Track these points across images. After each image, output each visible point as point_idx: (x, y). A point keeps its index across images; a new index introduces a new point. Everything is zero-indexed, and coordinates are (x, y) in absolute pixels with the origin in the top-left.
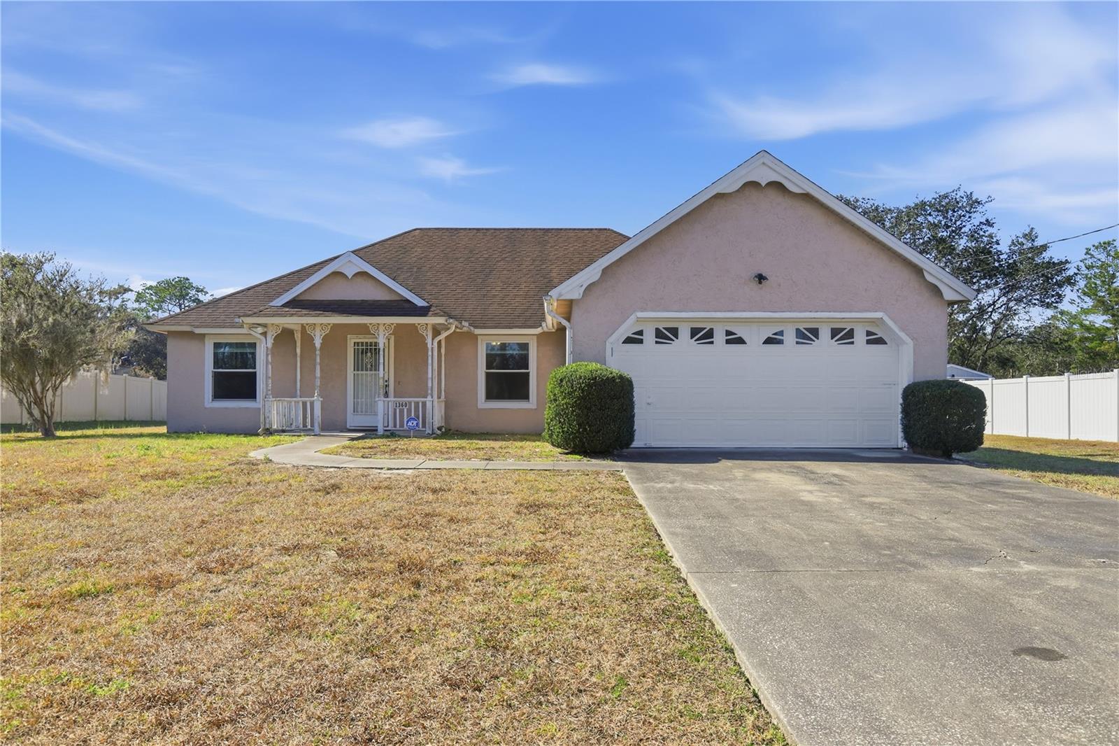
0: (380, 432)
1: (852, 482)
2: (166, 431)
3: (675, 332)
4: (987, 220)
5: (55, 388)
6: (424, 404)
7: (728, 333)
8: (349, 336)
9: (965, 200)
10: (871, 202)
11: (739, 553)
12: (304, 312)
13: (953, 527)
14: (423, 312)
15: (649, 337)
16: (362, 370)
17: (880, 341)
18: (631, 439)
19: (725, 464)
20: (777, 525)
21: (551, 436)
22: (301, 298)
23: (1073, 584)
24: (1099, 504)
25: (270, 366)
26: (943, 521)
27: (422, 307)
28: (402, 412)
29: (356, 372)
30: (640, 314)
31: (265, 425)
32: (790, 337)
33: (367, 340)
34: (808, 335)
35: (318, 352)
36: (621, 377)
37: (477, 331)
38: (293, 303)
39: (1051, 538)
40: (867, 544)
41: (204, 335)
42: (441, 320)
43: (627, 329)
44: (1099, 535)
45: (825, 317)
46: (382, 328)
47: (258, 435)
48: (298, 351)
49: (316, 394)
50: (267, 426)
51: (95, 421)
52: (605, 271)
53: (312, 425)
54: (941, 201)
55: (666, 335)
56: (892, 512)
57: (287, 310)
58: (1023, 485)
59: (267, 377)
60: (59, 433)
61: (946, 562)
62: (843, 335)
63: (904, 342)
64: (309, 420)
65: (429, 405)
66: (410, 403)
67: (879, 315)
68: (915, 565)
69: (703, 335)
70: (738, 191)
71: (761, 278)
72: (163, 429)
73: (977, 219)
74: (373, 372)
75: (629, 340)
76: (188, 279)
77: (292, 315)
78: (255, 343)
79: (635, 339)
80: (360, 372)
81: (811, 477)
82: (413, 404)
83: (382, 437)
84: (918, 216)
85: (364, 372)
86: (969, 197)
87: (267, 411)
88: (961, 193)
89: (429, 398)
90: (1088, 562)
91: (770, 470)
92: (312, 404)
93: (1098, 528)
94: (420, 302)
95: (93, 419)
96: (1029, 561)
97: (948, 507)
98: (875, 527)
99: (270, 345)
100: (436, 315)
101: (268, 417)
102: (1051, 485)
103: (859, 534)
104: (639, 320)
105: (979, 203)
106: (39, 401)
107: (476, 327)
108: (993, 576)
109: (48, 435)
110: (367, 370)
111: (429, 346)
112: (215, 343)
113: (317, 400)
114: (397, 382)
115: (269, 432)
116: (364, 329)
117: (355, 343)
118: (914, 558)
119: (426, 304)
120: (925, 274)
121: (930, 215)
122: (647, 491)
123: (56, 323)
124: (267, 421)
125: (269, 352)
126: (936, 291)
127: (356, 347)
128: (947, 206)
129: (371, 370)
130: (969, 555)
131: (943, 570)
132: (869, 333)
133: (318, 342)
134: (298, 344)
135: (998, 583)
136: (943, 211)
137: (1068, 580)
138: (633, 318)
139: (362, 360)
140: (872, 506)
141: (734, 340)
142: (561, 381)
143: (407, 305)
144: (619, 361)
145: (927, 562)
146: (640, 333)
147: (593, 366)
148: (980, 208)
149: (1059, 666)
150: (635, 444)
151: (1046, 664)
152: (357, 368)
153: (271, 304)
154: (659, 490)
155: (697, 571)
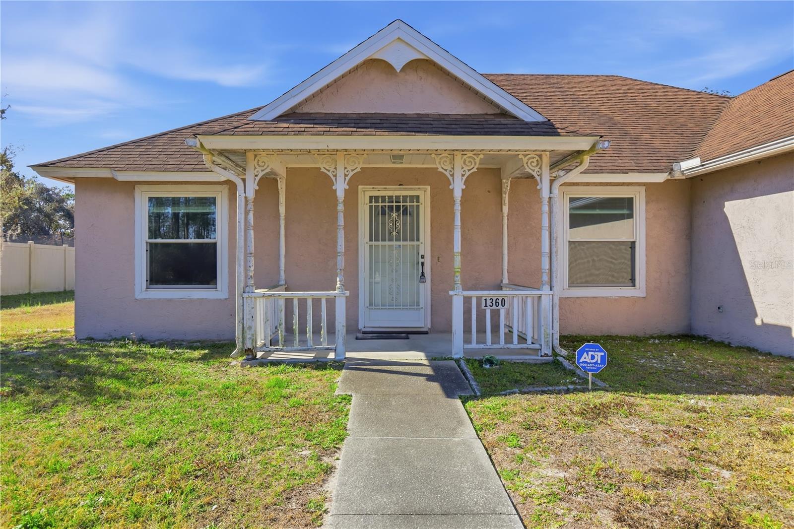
6: (537, 300)
8: (360, 187)
12: (320, 128)
14: (545, 129)
16: (384, 240)
22: (306, 110)
25: (252, 232)
27: (536, 123)
28: (495, 314)
29: (373, 243)
31: (243, 343)
33: (390, 193)
38: (294, 117)
41: (132, 185)
46: (458, 162)
48: (282, 210)
49: (338, 285)
50: (249, 345)
51: (29, 294)
57: (287, 125)
59: (247, 254)
64: (323, 330)
65: (545, 303)
66: (511, 299)
74: (401, 243)
77: (299, 133)
78: (214, 198)
80: (380, 243)
85: (387, 243)
87: (247, 317)
92: (331, 302)
94: (527, 115)
95: (27, 292)
99: (251, 195)
101: (250, 328)
110: (391, 240)
111: (545, 194)
112: (150, 199)
113: (338, 292)
115: (251, 358)
117: (371, 197)
119: (541, 118)
124: (248, 336)
125: (251, 206)
127: (373, 204)
129: (398, 239)
133: (340, 192)
134: (283, 199)
139: (384, 224)
152: (374, 236)
153: (251, 118)
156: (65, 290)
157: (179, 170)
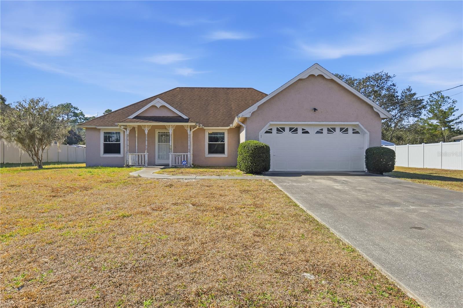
0: (170, 165)
1: (351, 183)
2: (85, 166)
3: (284, 129)
4: (393, 84)
5: (43, 149)
6: (187, 155)
7: (303, 129)
8: (156, 130)
9: (385, 76)
10: (349, 76)
11: (321, 204)
12: (142, 121)
13: (387, 196)
14: (187, 121)
15: (274, 131)
16: (161, 143)
17: (357, 133)
18: (269, 168)
19: (303, 177)
20: (330, 196)
21: (240, 167)
22: (139, 115)
23: (426, 211)
24: (434, 189)
25: (128, 141)
26: (384, 194)
27: (186, 119)
28: (178, 158)
29: (159, 143)
30: (271, 123)
31: (126, 163)
32: (325, 131)
33: (163, 131)
34: (331, 130)
35: (146, 136)
36: (266, 146)
37: (205, 128)
38: (137, 117)
39: (419, 199)
40: (361, 201)
41: (100, 129)
42: (194, 124)
43: (266, 128)
44: (434, 198)
45: (338, 124)
46: (171, 127)
47: (124, 167)
48: (137, 135)
49: (146, 152)
50: (127, 164)
52: (259, 107)
53: (145, 163)
54: (376, 76)
55: (280, 130)
56: (366, 192)
57: (135, 120)
58: (409, 183)
59: (127, 145)
60: (44, 167)
61: (387, 206)
62: (344, 130)
63: (366, 133)
64: (143, 161)
65: (189, 156)
66: (182, 155)
67: (357, 123)
68: (377, 207)
69: (294, 130)
70: (307, 78)
71: (315, 110)
72: (84, 165)
73: (389, 83)
74: (165, 143)
75: (267, 132)
76: (71, 104)
77: (137, 122)
78: (120, 132)
79: (269, 132)
80: (160, 143)
81: (335, 181)
82: (183, 155)
83: (172, 168)
84: (367, 82)
85: (162, 143)
86: (387, 75)
87: (127, 158)
88: (383, 73)
89: (189, 153)
90: (431, 206)
91: (321, 179)
92: (144, 156)
93: (434, 196)
94: (185, 117)
95: (47, 161)
96: (412, 206)
97: (386, 190)
98: (362, 196)
99: (128, 133)
100: (192, 122)
101: (128, 160)
102: (418, 183)
103: (358, 199)
104: (271, 125)
105: (390, 77)
106: (37, 155)
107: (205, 126)
108: (402, 210)
109: (40, 167)
110: (163, 142)
111: (189, 133)
112: (104, 132)
113: (146, 154)
114: (175, 147)
115: (128, 166)
116: (164, 127)
117: (158, 132)
118: (376, 205)
119: (187, 118)
120: (374, 108)
121: (371, 82)
122: (281, 186)
123: (44, 125)
124: (127, 162)
125: (128, 136)
126: (378, 115)
127: (159, 134)
128: (378, 78)
129: (165, 142)
130: (394, 204)
131: (386, 208)
132: (353, 130)
133: (146, 132)
134: (137, 133)
135: (404, 211)
136: (377, 80)
137: (425, 210)
138: (269, 124)
139: (161, 138)
140: (359, 190)
141: (305, 132)
142: (244, 147)
143: (180, 118)
144: (264, 140)
145: (381, 206)
146: (271, 129)
147: (256, 142)
148: (390, 79)
149: (423, 231)
150: (270, 170)
151: (419, 231)
152: (159, 142)
153: (128, 118)
154: (285, 186)
155: (310, 209)
156: (58, 161)
157: (112, 126)
